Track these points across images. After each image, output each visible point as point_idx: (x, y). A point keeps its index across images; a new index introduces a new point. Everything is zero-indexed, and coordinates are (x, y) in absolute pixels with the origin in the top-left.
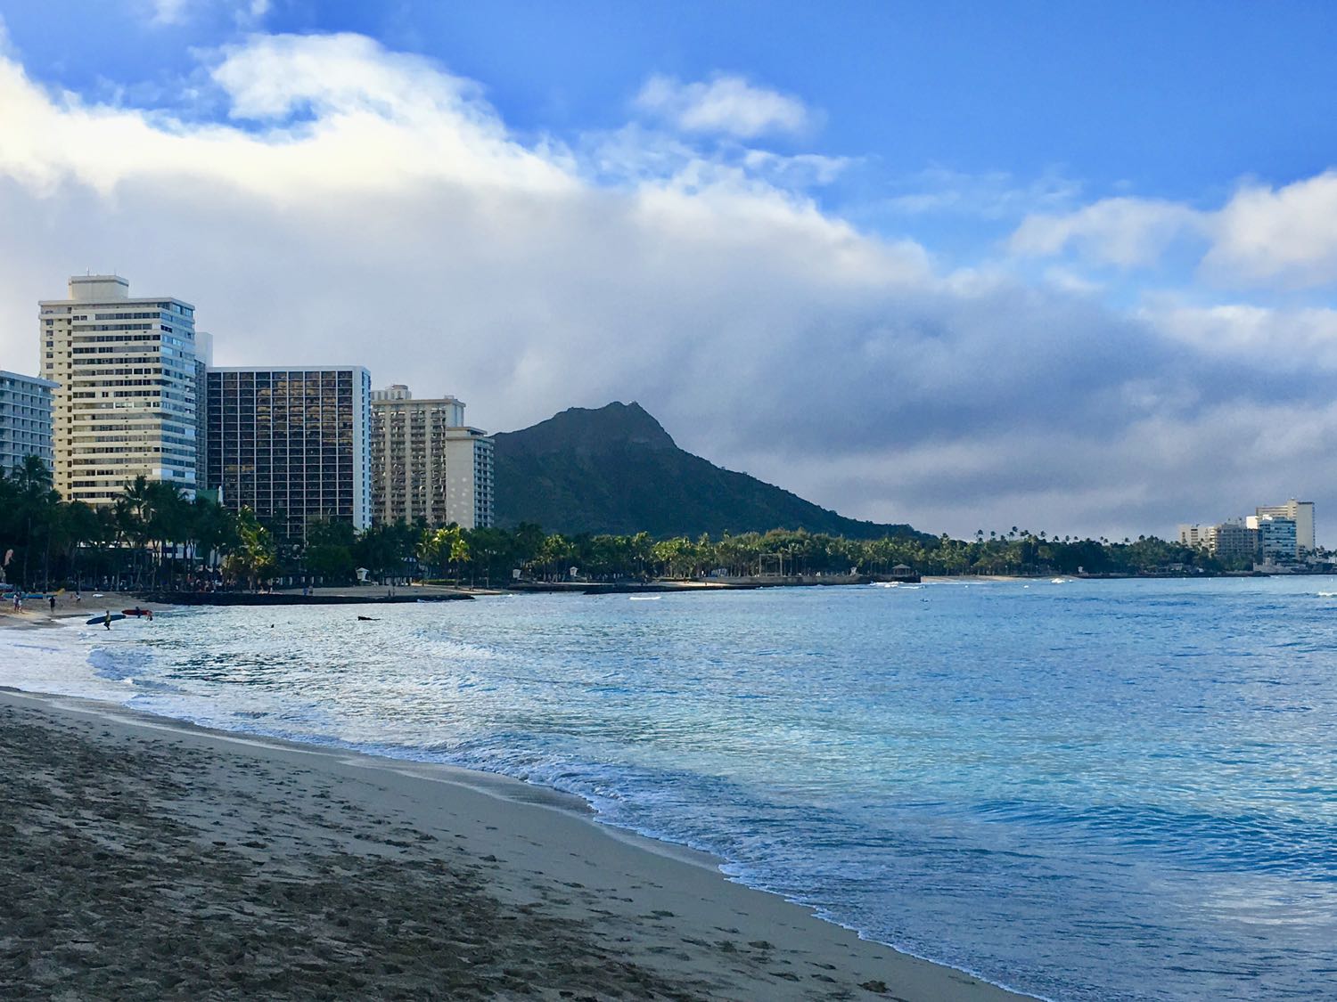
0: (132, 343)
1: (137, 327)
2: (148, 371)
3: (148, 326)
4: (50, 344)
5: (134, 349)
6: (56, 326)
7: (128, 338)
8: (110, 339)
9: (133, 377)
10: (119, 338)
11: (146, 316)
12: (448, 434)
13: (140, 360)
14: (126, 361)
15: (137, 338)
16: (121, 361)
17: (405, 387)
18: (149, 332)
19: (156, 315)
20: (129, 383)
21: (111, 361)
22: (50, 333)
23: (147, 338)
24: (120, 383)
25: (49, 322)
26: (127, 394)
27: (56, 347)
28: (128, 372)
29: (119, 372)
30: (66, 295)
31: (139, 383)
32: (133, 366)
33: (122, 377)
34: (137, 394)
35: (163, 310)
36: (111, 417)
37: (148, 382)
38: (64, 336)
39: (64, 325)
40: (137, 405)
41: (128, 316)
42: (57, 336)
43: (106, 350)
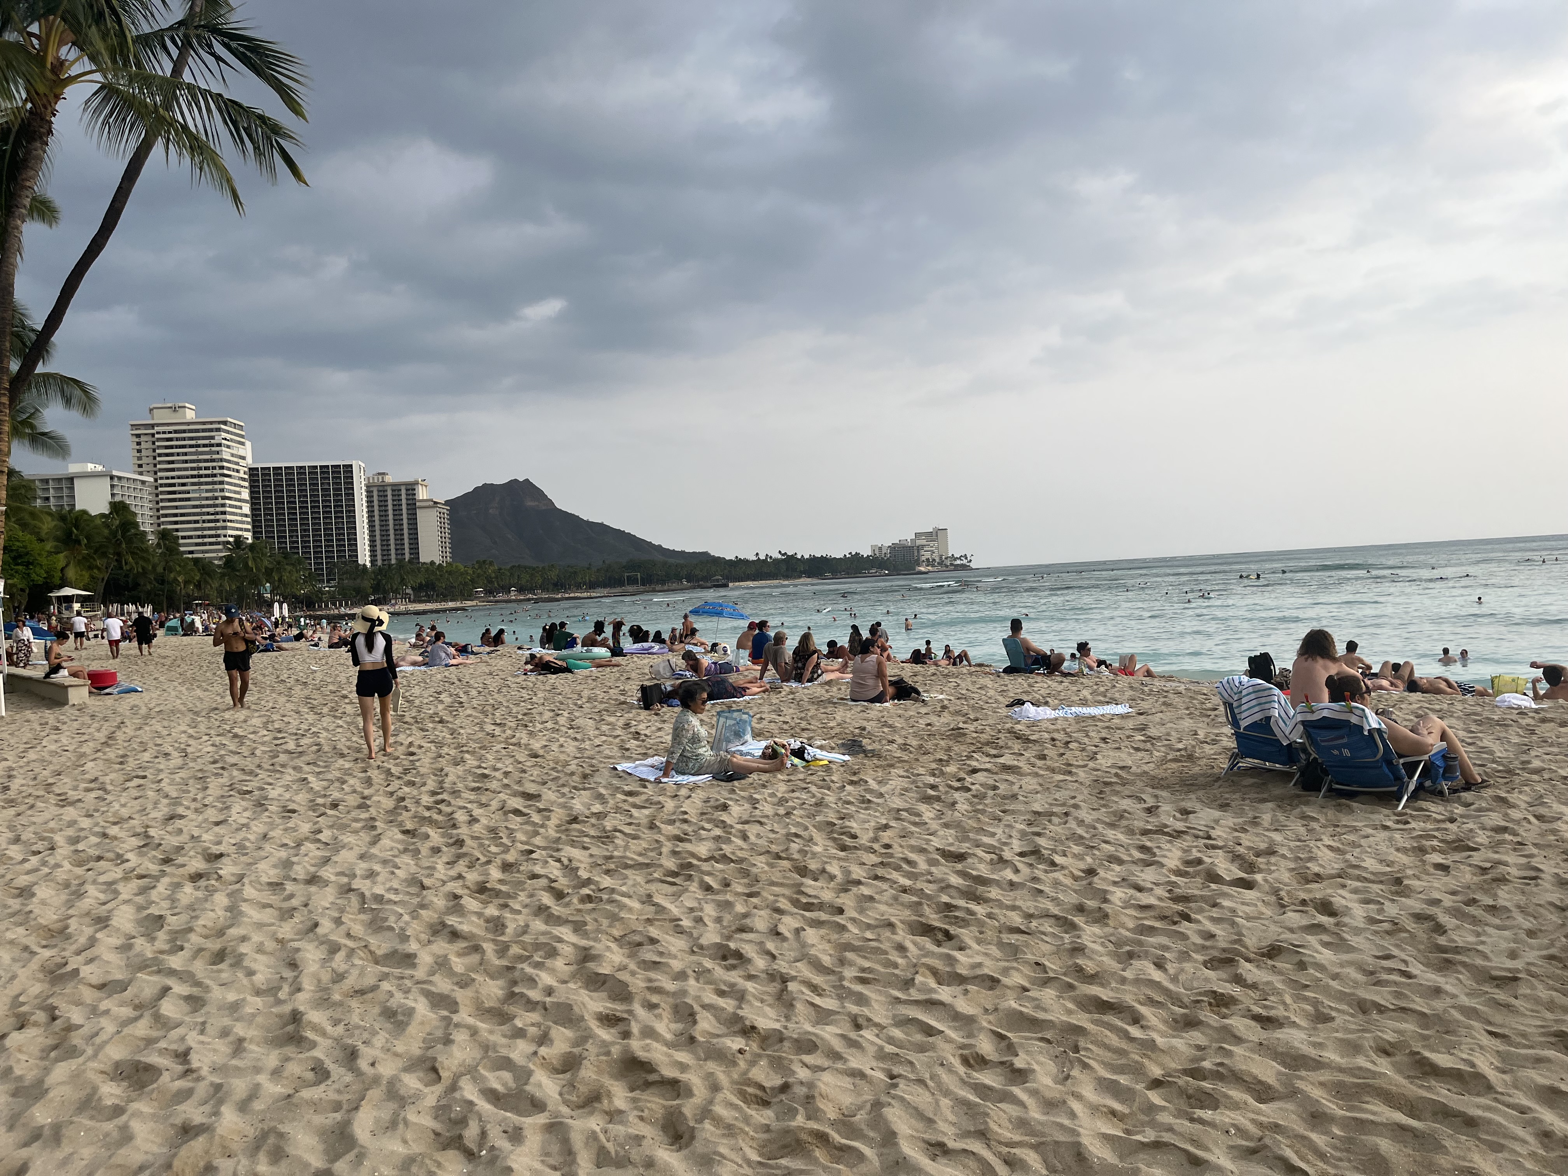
0: (200, 449)
1: (204, 438)
3: (213, 438)
4: (139, 451)
5: (202, 453)
6: (143, 438)
7: (198, 446)
8: (185, 447)
9: (203, 472)
10: (191, 446)
11: (211, 430)
12: (418, 504)
13: (207, 461)
14: (197, 461)
15: (205, 446)
16: (194, 461)
17: (385, 474)
18: (213, 442)
19: (218, 430)
20: (200, 476)
21: (186, 462)
22: (139, 444)
23: (212, 445)
24: (194, 476)
25: (138, 436)
26: (199, 484)
27: (144, 453)
28: (200, 468)
29: (193, 469)
30: (148, 417)
31: (207, 476)
32: (203, 465)
33: (195, 473)
34: (207, 483)
35: (223, 427)
36: (188, 499)
37: (215, 475)
38: (149, 445)
39: (150, 438)
40: (207, 491)
41: (197, 431)
42: (143, 445)
43: (181, 454)
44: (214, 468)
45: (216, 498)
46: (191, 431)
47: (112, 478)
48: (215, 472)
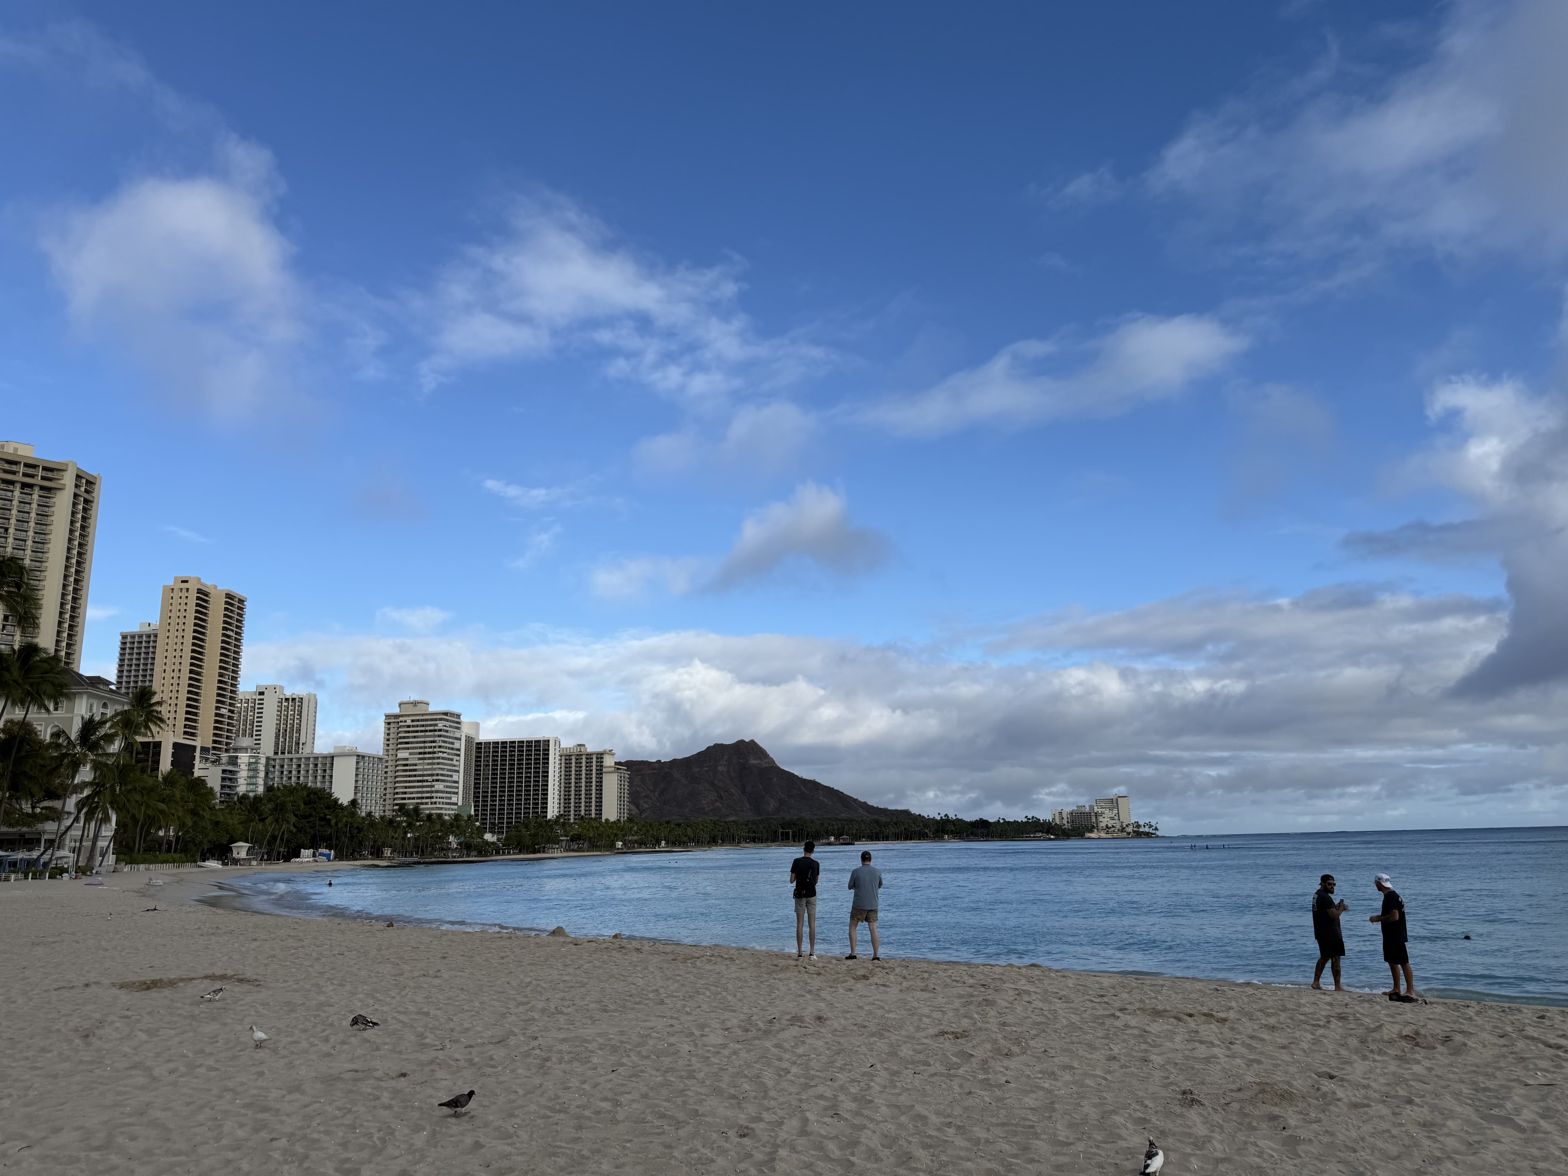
0: (427, 734)
1: (431, 725)
2: (435, 747)
3: (436, 725)
4: (388, 734)
5: (429, 736)
6: (392, 725)
7: (426, 731)
8: (417, 732)
9: (427, 750)
10: (421, 731)
11: (436, 720)
12: (604, 770)
13: (431, 742)
14: (424, 742)
15: (431, 731)
16: (422, 742)
17: (584, 745)
18: (436, 728)
19: (441, 719)
20: (425, 753)
21: (417, 743)
22: (389, 729)
23: (435, 731)
24: (420, 753)
25: (389, 724)
26: (425, 759)
28: (425, 748)
29: (421, 748)
30: (396, 711)
31: (429, 753)
32: (428, 745)
33: (422, 750)
34: (429, 758)
36: (415, 770)
37: (434, 753)
38: (395, 730)
39: (396, 725)
40: (429, 764)
41: (427, 720)
42: (392, 730)
43: (415, 737)
46: (423, 720)
48: (435, 750)
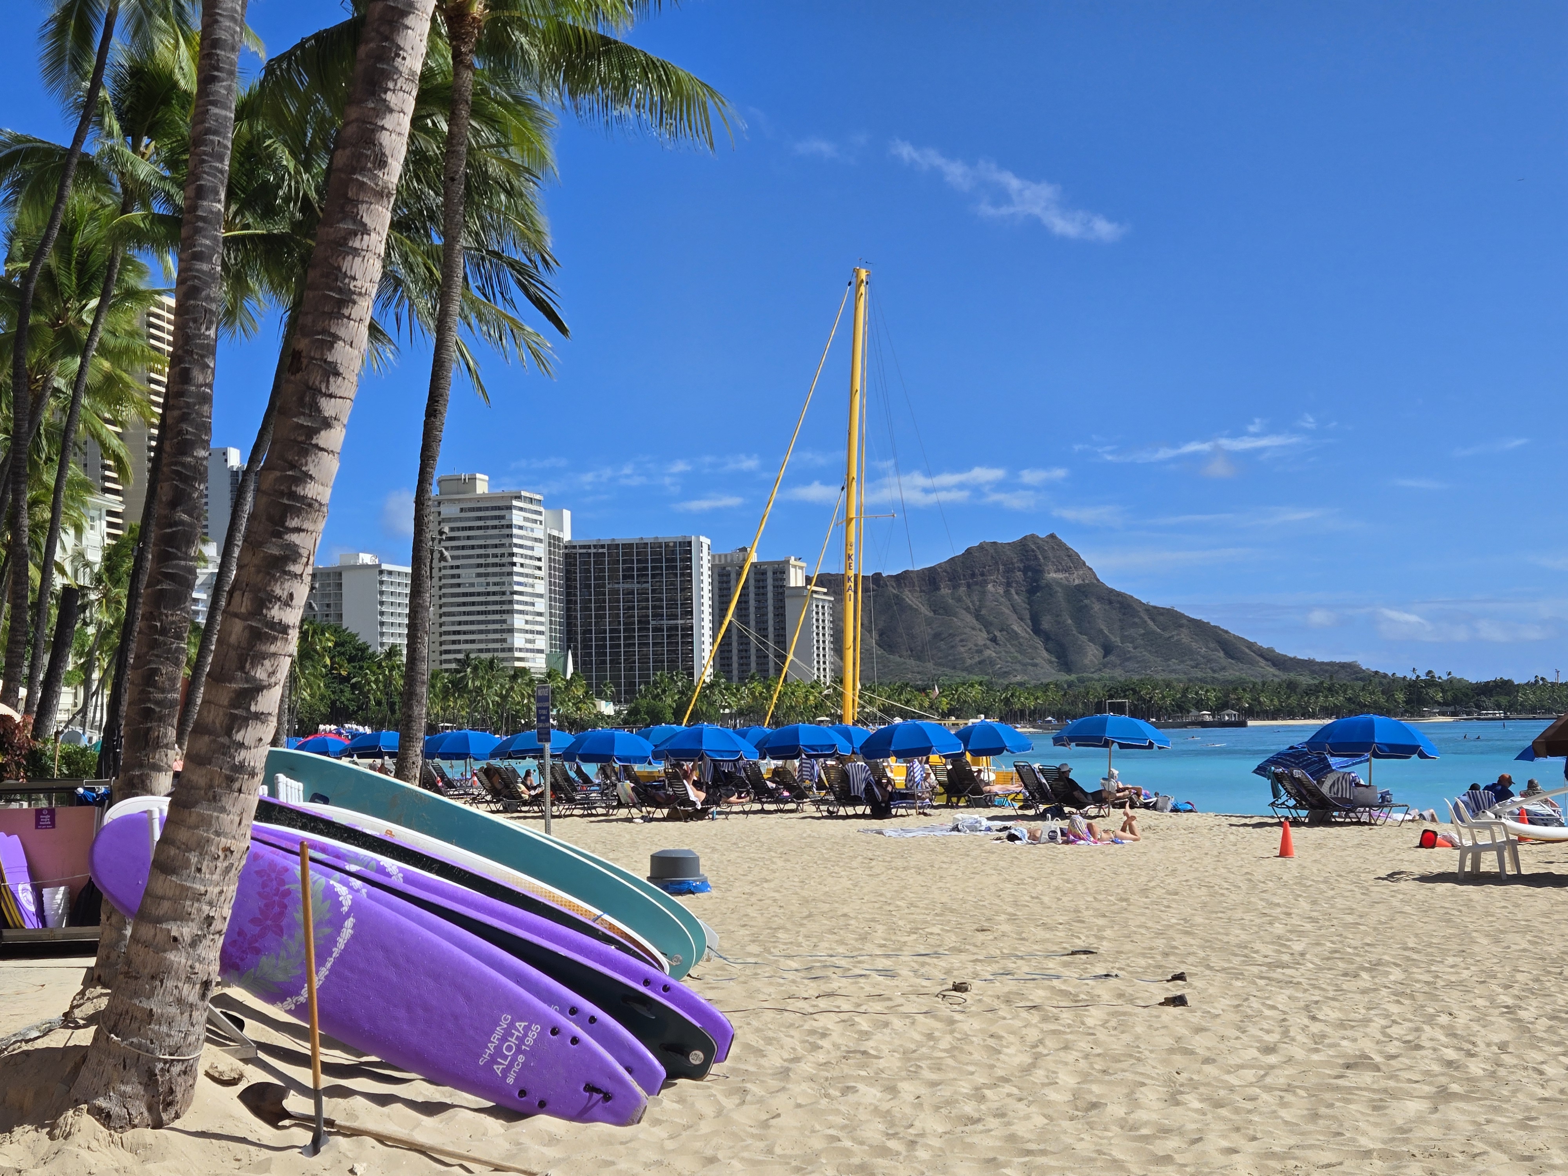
5: (491, 537)
7: (487, 528)
8: (471, 528)
9: (491, 560)
10: (479, 528)
12: (787, 593)
13: (496, 546)
15: (494, 527)
16: (480, 547)
17: (747, 551)
19: (508, 508)
20: (487, 565)
21: (473, 547)
24: (479, 566)
26: (487, 575)
28: (487, 556)
29: (479, 556)
31: (495, 565)
32: (490, 551)
33: (482, 561)
34: (495, 574)
35: (515, 503)
36: (473, 594)
37: (503, 564)
40: (494, 584)
43: (469, 538)
44: (502, 555)
45: (504, 593)
46: (482, 509)
47: (381, 572)
48: (504, 560)
